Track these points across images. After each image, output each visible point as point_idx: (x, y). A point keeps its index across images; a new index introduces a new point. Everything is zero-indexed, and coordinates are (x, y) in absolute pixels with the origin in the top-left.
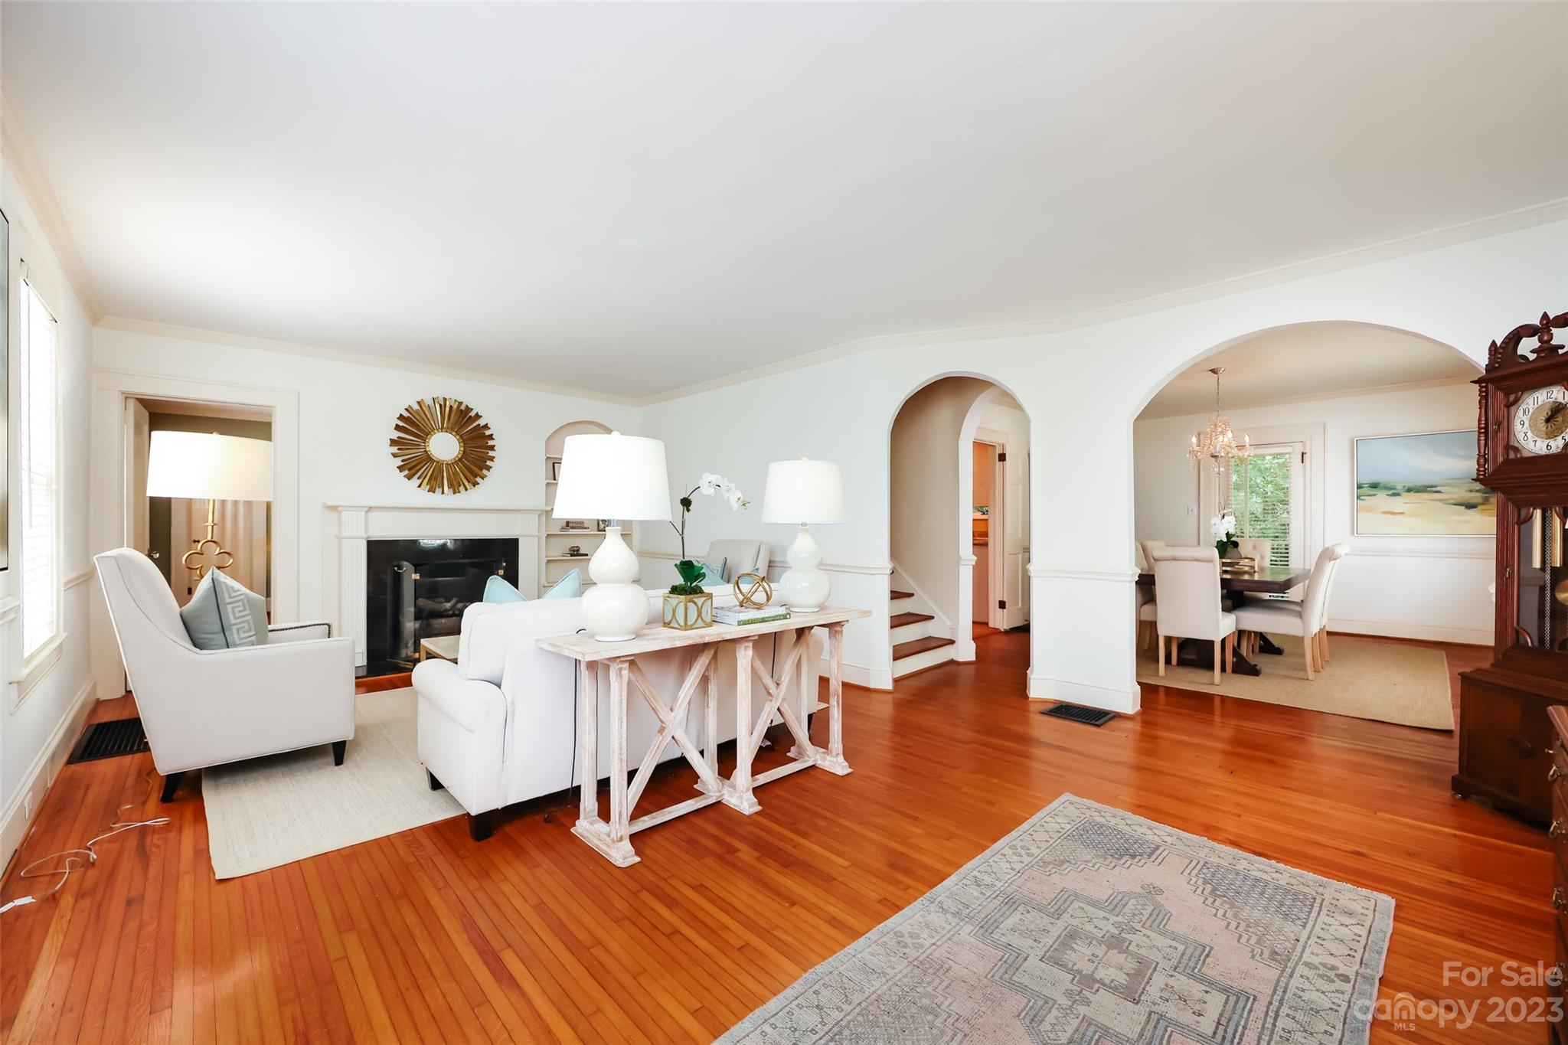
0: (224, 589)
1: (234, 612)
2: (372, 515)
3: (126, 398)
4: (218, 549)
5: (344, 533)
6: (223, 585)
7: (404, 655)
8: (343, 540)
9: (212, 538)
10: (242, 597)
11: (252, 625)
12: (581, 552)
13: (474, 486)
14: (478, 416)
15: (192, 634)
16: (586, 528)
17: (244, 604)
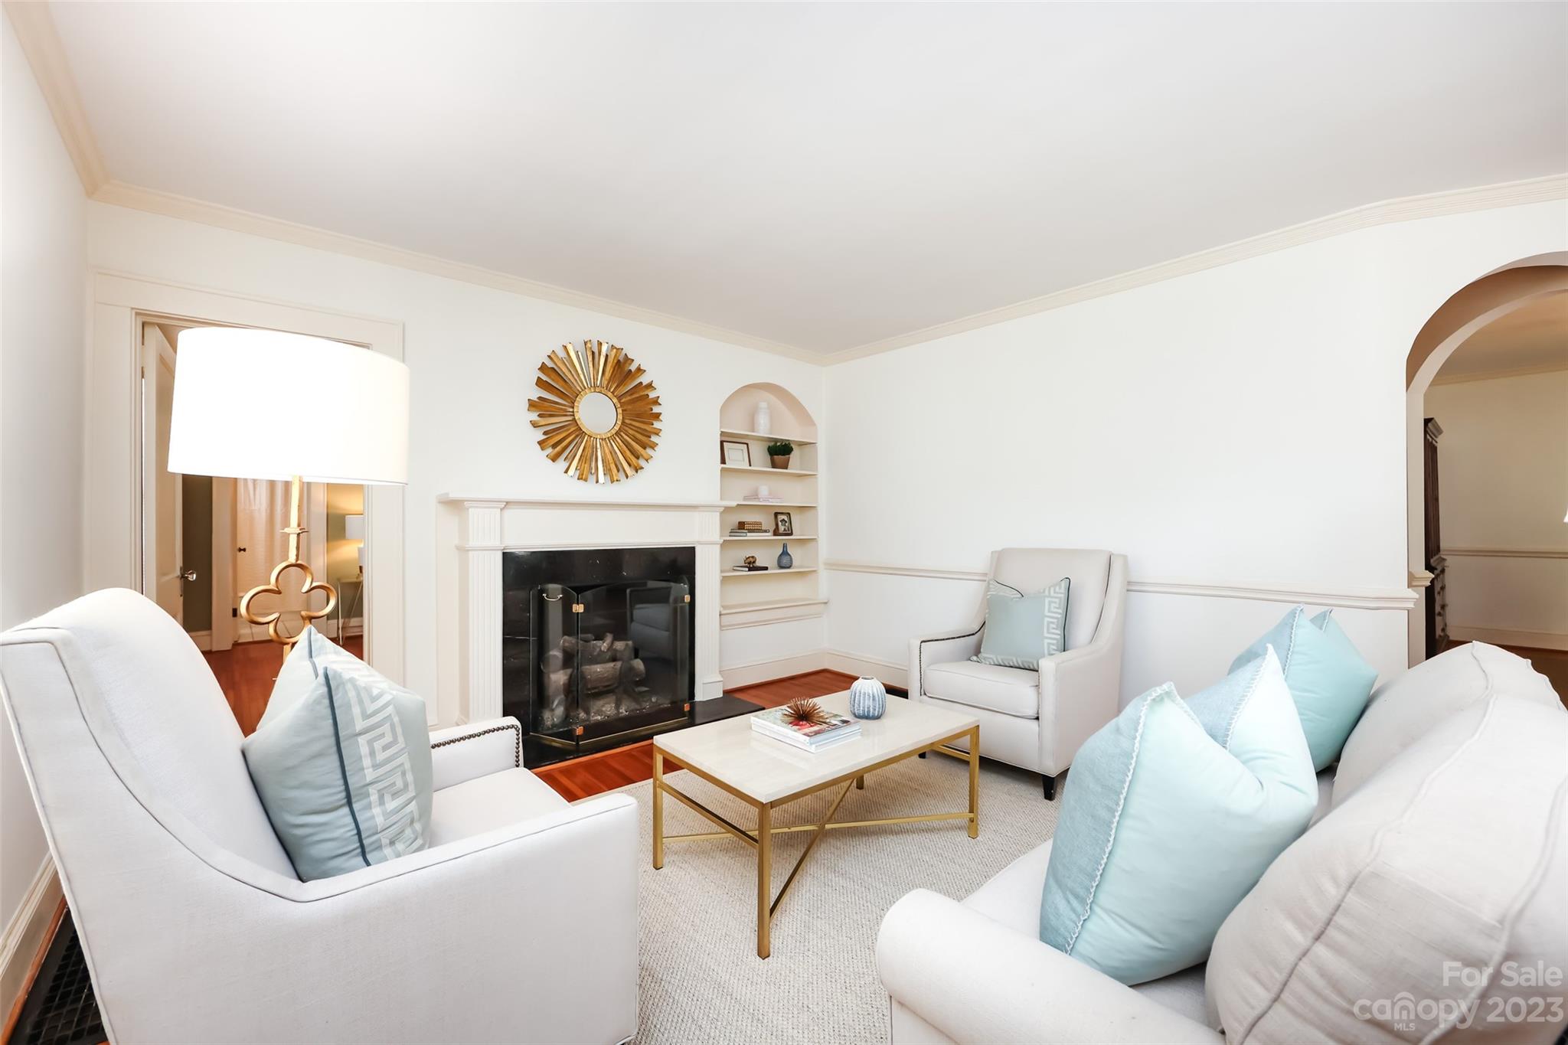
0: (352, 694)
1: (372, 753)
2: (509, 513)
3: (144, 324)
4: (309, 580)
5: (472, 543)
6: (349, 686)
7: (549, 723)
8: (470, 552)
9: (297, 559)
10: (390, 709)
11: (410, 777)
12: (758, 564)
13: (637, 472)
14: (639, 370)
15: (271, 815)
16: (765, 531)
17: (393, 727)
